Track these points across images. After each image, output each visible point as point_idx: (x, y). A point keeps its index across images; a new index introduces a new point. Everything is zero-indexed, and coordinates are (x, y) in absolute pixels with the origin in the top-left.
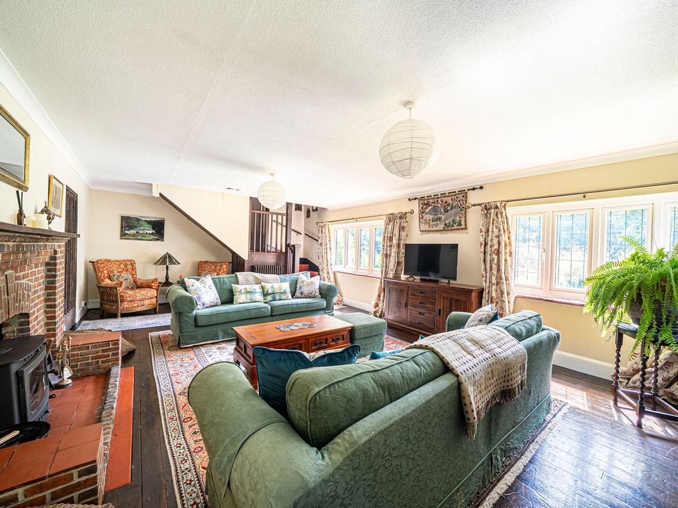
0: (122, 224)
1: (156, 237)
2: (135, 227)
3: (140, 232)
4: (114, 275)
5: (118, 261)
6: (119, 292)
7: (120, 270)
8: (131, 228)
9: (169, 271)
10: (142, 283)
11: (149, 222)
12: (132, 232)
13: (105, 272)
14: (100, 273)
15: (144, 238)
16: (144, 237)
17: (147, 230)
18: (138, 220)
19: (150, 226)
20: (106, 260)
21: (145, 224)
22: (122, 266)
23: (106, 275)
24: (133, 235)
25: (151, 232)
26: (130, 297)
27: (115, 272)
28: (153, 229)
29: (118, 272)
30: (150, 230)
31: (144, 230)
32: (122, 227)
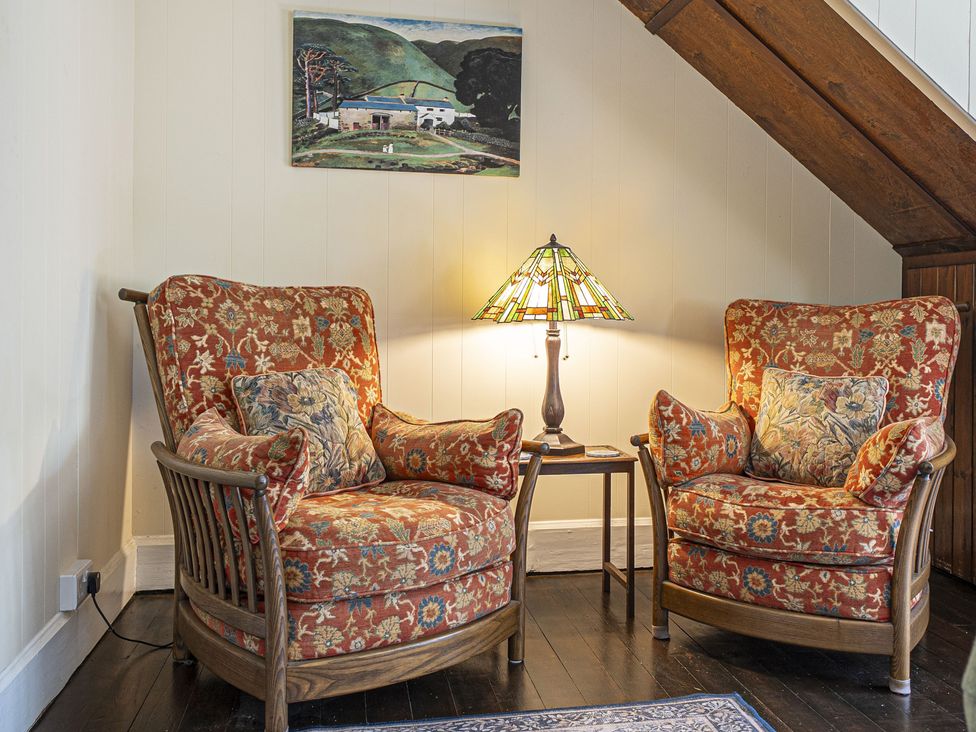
0: (298, 72)
1: (477, 151)
2: (368, 85)
3: (398, 117)
4: (253, 388)
5: (276, 293)
6: (275, 526)
7: (290, 352)
8: (346, 92)
9: (562, 365)
10: (414, 444)
11: (441, 55)
12: (354, 116)
13: (205, 361)
14: (173, 371)
15: (414, 158)
16: (415, 147)
17: (431, 104)
18: (381, 40)
19: (447, 79)
20: (207, 285)
21: (419, 67)
22: (302, 326)
23: (209, 386)
24: (358, 139)
25: (449, 116)
26: (351, 566)
27: (262, 363)
28: (463, 96)
29: (281, 365)
30: (443, 105)
31: (413, 103)
32: (298, 90)
